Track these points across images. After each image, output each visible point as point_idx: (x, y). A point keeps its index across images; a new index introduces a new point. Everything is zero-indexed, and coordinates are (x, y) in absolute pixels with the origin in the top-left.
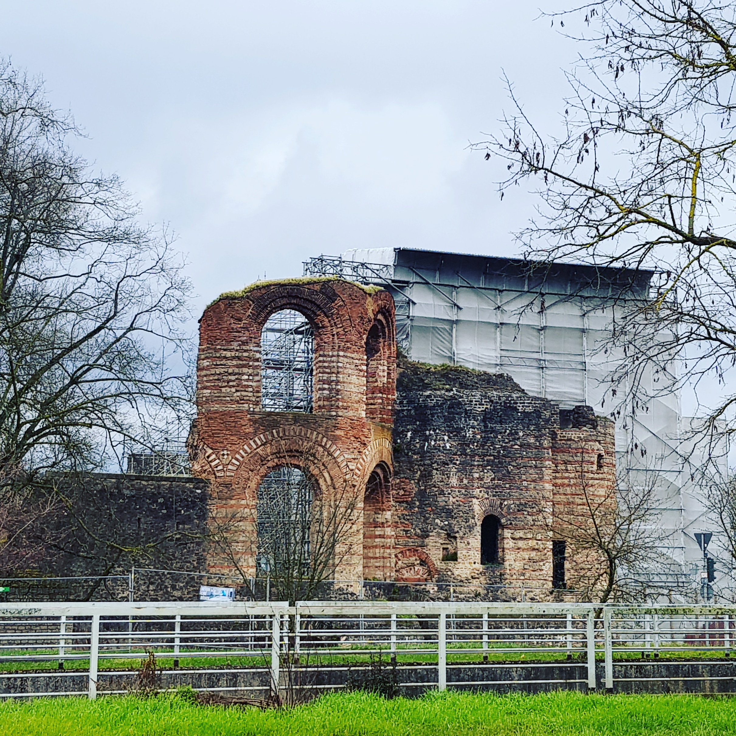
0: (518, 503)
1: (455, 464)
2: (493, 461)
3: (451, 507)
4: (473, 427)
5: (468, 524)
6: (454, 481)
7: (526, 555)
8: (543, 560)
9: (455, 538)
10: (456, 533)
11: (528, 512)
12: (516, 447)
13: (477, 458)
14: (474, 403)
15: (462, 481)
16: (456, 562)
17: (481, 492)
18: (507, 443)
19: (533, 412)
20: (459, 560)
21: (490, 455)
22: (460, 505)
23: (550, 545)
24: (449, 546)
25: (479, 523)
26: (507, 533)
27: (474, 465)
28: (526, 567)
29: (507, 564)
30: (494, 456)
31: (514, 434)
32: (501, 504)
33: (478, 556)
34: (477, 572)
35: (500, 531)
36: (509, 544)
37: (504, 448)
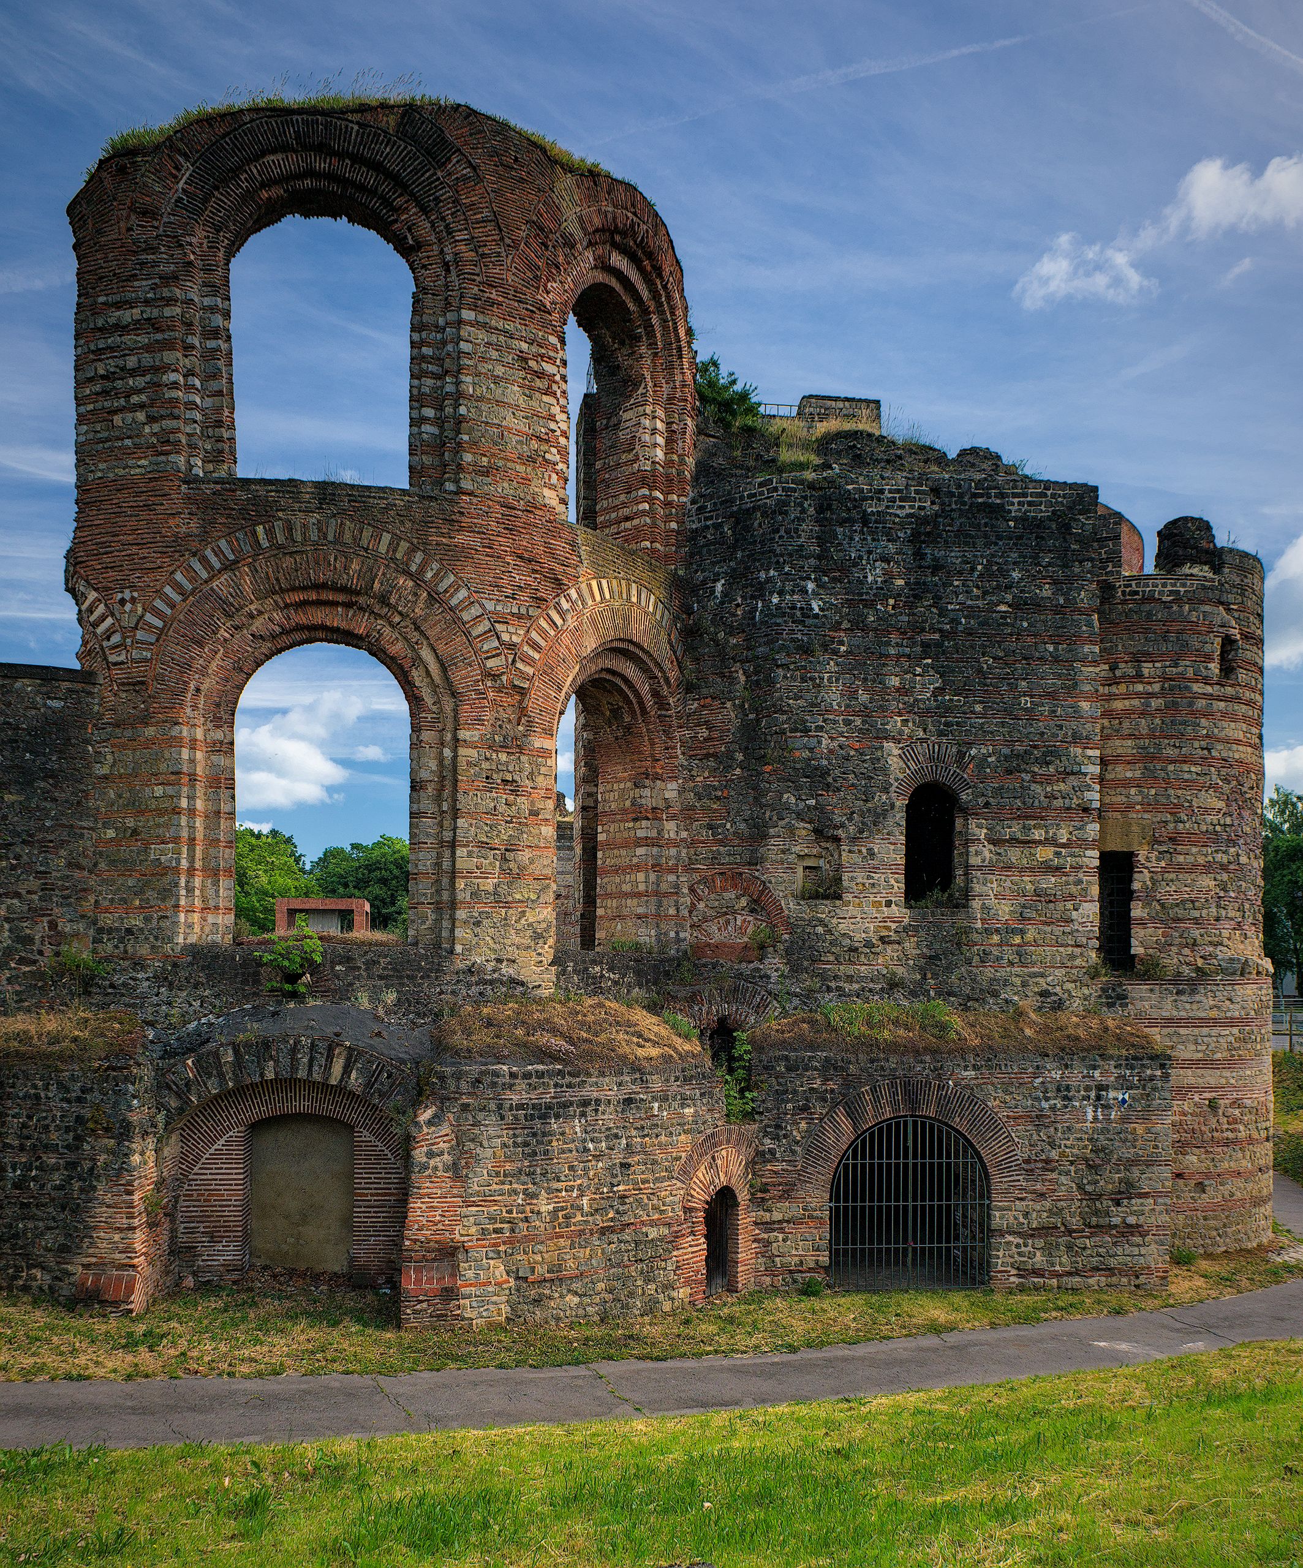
0: (1006, 751)
1: (835, 652)
2: (939, 644)
3: (825, 762)
4: (886, 559)
5: (869, 805)
6: (833, 696)
7: (1027, 883)
8: (1072, 897)
9: (837, 840)
10: (836, 827)
11: (1034, 774)
12: (1003, 608)
13: (894, 637)
14: (887, 495)
15: (853, 695)
16: (838, 902)
17: (905, 722)
18: (977, 598)
19: (1049, 518)
20: (848, 897)
21: (933, 630)
22: (847, 758)
23: (1092, 858)
24: (821, 862)
25: (901, 803)
26: (978, 829)
27: (888, 656)
28: (1028, 913)
29: (976, 904)
30: (941, 631)
31: (996, 574)
32: (961, 755)
33: (898, 885)
34: (894, 926)
35: (959, 823)
36: (982, 853)
37: (971, 612)
